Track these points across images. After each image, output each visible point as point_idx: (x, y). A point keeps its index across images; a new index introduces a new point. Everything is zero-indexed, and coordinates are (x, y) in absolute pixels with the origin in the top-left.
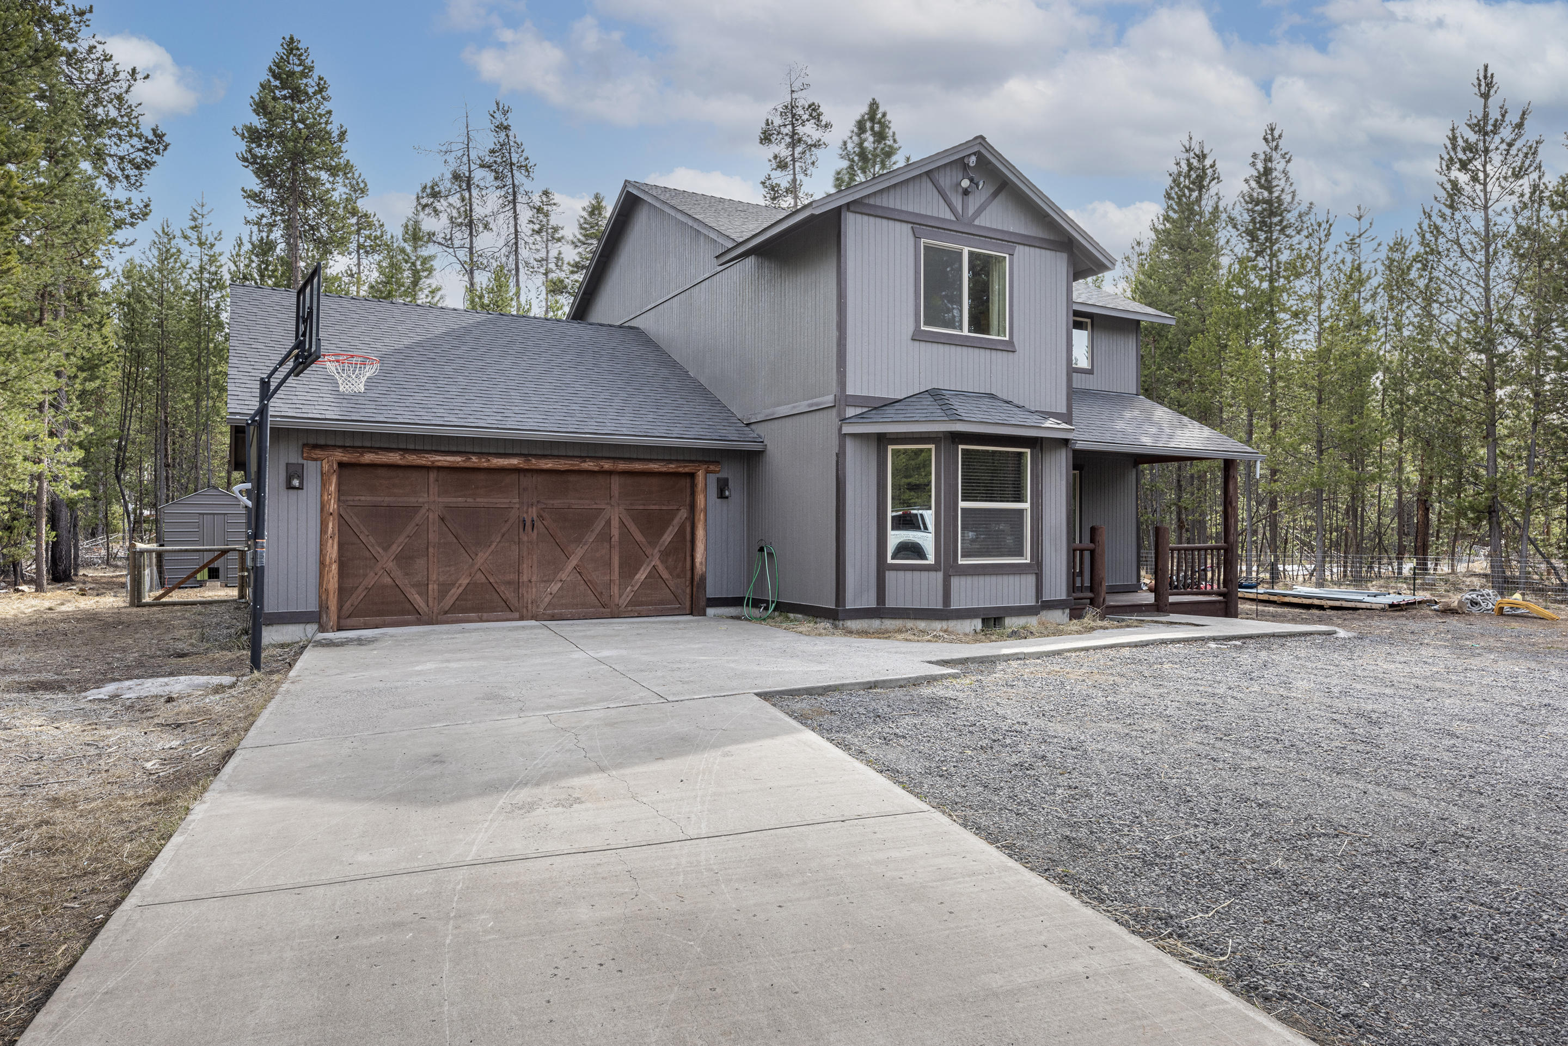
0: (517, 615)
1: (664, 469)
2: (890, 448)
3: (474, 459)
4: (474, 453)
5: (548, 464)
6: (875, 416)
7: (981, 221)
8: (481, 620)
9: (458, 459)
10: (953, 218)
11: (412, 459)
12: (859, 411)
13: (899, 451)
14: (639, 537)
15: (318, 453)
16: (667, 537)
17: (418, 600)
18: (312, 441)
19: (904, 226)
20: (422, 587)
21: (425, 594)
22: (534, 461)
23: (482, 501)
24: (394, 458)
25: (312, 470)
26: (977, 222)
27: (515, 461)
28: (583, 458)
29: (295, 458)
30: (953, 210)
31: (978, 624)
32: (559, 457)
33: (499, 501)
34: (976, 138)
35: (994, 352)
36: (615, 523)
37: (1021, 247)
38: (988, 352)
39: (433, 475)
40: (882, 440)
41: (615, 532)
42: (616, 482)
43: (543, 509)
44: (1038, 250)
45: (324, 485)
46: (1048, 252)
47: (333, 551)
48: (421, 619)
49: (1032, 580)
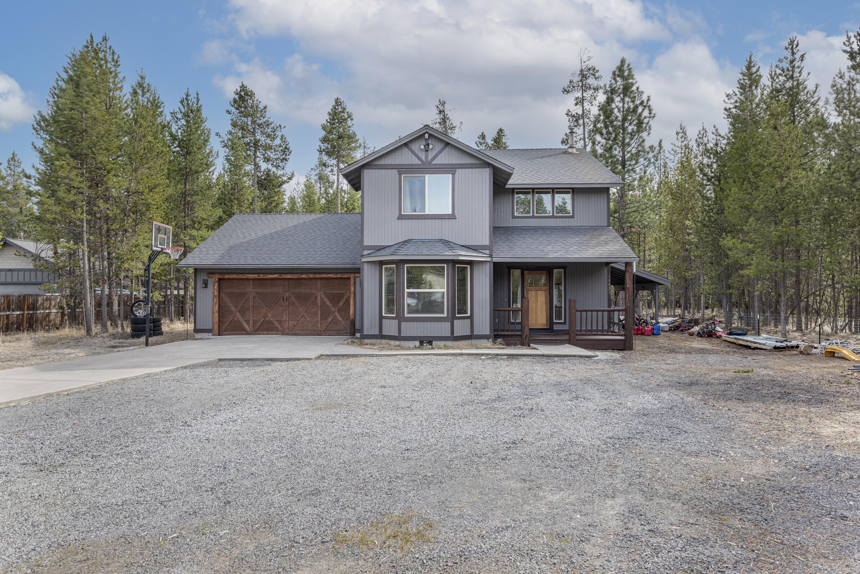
0: (281, 333)
1: (336, 277)
2: (384, 267)
3: (262, 275)
4: (261, 273)
5: (289, 276)
6: (378, 253)
7: (436, 162)
8: (268, 334)
9: (256, 276)
10: (420, 163)
11: (240, 276)
12: (370, 252)
13: (387, 267)
14: (328, 303)
15: (212, 276)
16: (341, 304)
17: (246, 326)
18: (210, 271)
19: (393, 170)
20: (248, 322)
21: (248, 324)
22: (283, 275)
23: (268, 290)
24: (234, 276)
25: (211, 281)
26: (433, 163)
27: (276, 276)
28: (302, 273)
29: (205, 278)
30: (419, 158)
31: (417, 343)
32: (293, 273)
33: (275, 290)
34: (425, 126)
35: (443, 220)
36: (319, 298)
37: (460, 170)
38: (440, 220)
39: (251, 282)
40: (381, 263)
41: (319, 302)
42: (319, 283)
43: (291, 293)
44: (470, 170)
45: (214, 285)
46: (477, 169)
47: (216, 308)
48: (248, 333)
49: (448, 324)
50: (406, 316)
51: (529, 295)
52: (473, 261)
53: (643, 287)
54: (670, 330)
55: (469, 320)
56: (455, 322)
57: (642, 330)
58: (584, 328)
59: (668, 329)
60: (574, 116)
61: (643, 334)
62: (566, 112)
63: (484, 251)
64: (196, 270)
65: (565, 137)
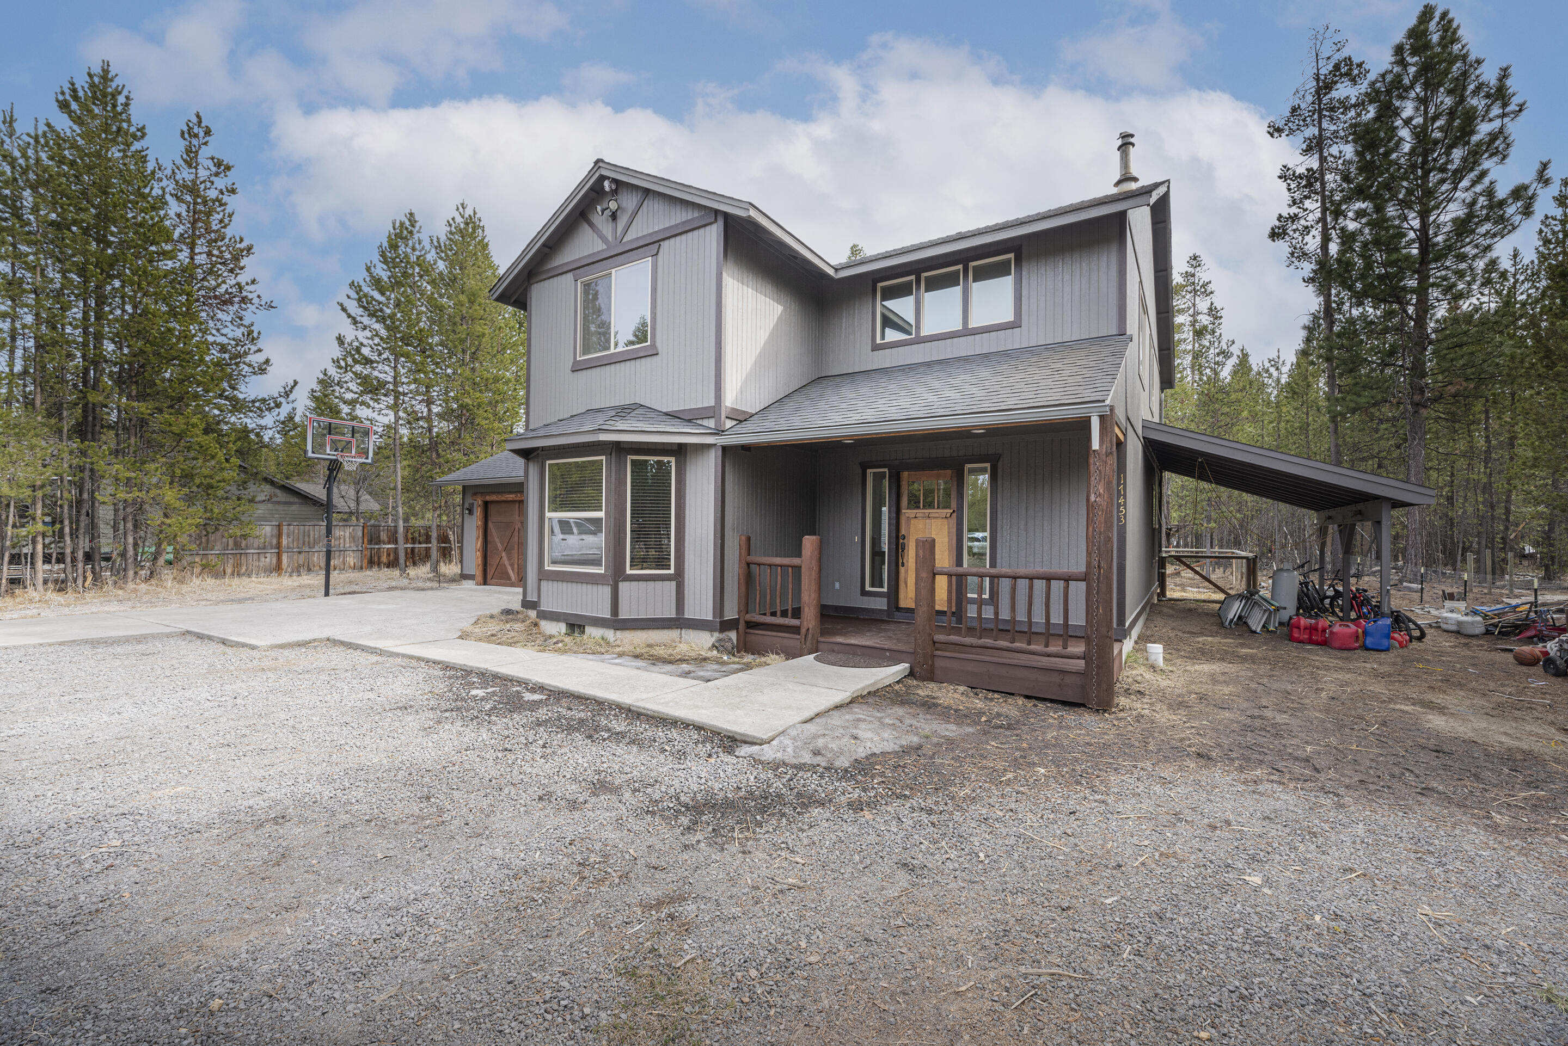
7: (629, 237)
10: (605, 247)
15: (475, 497)
18: (474, 491)
25: (475, 505)
29: (470, 500)
30: (603, 238)
35: (638, 361)
37: (667, 242)
38: (633, 362)
44: (684, 236)
45: (477, 511)
46: (695, 233)
47: (479, 545)
49: (606, 591)
50: (546, 568)
51: (912, 528)
52: (686, 444)
53: (1360, 513)
54: (1488, 632)
55: (674, 583)
56: (624, 587)
57: (1324, 630)
58: (1057, 619)
59: (1480, 630)
60: (1300, 177)
61: (1324, 643)
62: (1279, 173)
63: (705, 422)
64: (464, 487)
65: (1277, 223)
